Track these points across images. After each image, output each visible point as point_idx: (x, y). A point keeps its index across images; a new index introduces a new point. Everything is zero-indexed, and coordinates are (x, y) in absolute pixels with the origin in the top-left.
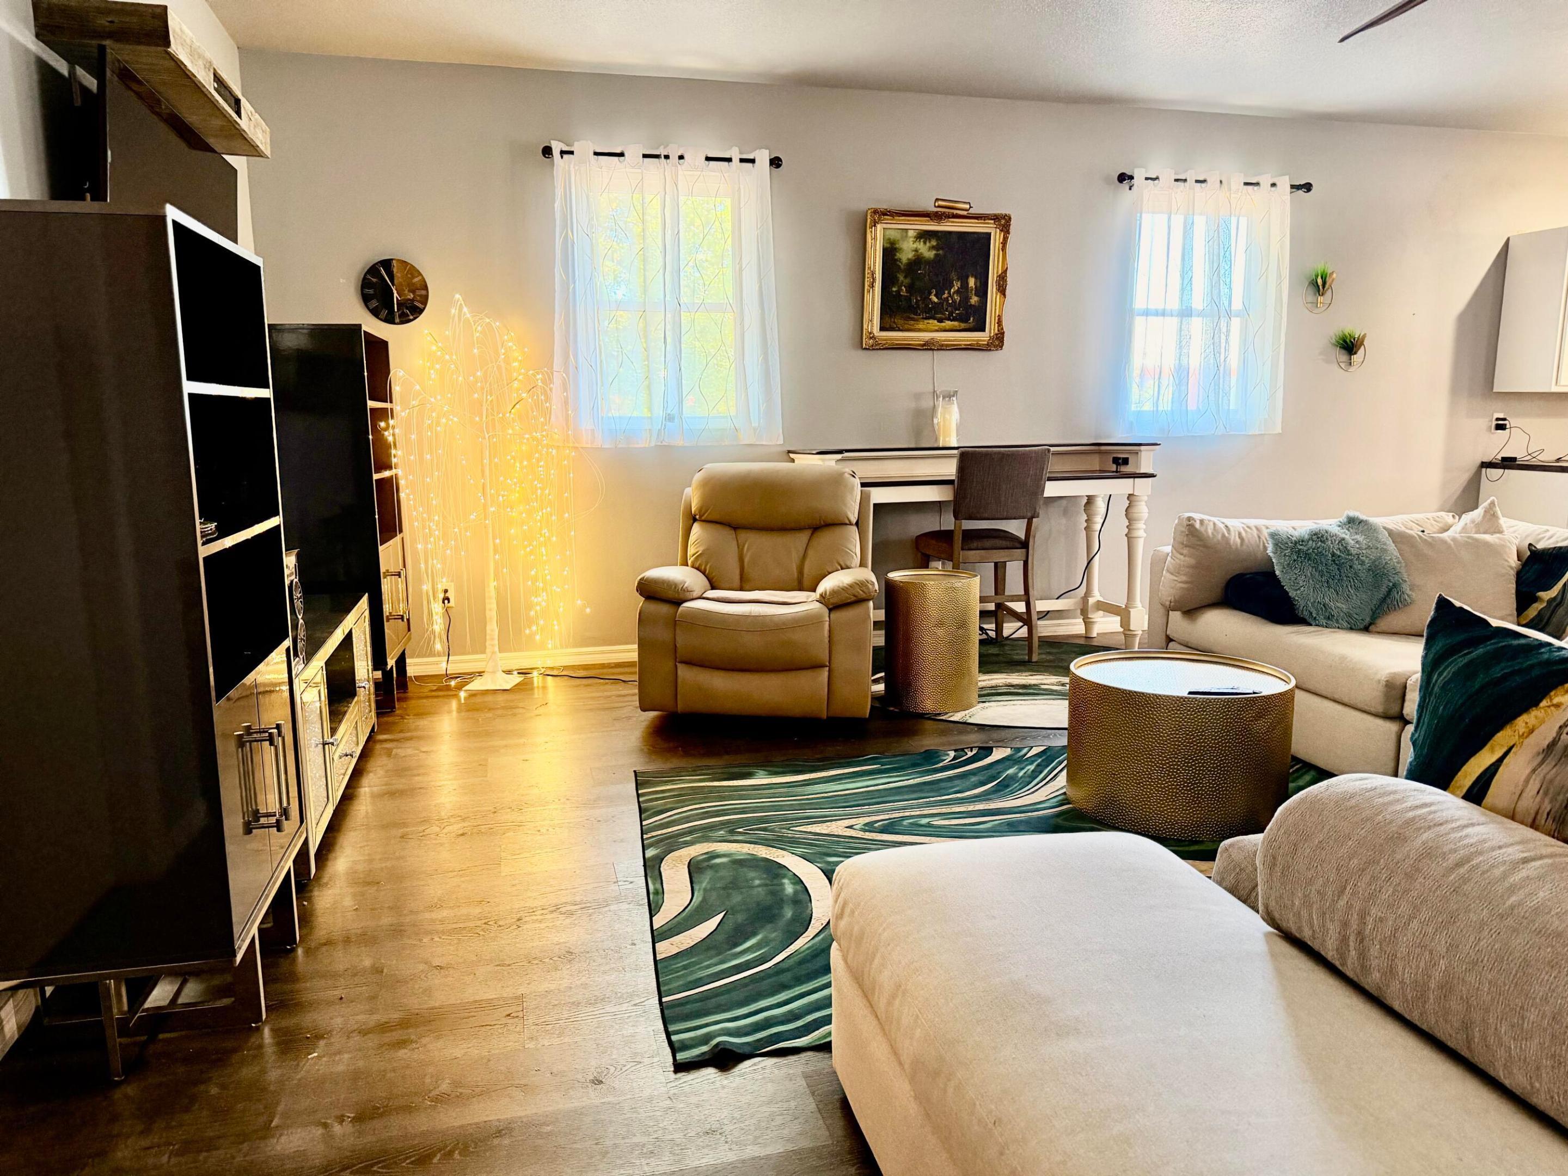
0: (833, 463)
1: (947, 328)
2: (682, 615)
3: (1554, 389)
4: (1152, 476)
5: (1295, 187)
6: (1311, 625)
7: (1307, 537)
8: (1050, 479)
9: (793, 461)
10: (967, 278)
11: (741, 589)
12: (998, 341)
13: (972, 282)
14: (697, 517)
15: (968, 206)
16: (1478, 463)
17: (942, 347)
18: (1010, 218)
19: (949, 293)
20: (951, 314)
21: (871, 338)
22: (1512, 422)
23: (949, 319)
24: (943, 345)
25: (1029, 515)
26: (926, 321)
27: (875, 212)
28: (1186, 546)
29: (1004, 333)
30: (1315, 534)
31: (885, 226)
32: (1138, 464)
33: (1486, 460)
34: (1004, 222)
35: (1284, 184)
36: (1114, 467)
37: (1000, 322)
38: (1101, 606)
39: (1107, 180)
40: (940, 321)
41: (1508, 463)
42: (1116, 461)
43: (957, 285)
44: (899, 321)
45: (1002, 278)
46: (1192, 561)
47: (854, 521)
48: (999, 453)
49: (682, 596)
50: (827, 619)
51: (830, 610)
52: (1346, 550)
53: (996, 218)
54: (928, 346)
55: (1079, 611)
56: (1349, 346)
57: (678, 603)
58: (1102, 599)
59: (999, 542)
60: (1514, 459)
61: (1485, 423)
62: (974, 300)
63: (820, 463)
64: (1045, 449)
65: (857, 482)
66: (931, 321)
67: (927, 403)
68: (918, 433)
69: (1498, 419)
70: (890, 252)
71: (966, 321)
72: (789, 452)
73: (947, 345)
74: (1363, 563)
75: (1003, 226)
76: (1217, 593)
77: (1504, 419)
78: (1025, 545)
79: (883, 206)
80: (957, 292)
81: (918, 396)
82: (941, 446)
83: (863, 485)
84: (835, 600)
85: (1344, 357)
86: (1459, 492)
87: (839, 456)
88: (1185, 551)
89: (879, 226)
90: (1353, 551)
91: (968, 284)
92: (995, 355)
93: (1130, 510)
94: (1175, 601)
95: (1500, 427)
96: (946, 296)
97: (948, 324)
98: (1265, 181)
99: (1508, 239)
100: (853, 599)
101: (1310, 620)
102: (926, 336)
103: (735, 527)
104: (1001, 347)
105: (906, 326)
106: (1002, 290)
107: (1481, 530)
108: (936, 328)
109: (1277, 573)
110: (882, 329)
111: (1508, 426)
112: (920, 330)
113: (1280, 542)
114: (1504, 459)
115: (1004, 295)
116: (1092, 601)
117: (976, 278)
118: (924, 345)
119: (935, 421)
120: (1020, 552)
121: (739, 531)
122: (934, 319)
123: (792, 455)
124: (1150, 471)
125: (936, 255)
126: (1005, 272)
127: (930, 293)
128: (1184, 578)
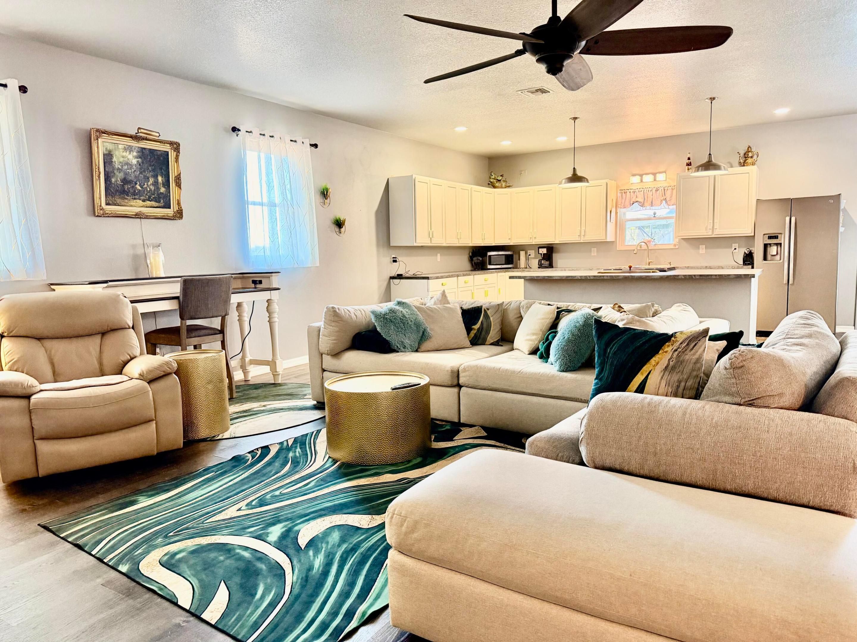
0: (101, 290)
1: (148, 205)
2: (36, 404)
3: (415, 244)
4: (279, 289)
5: (312, 145)
6: (398, 352)
7: (388, 312)
8: (232, 293)
9: (54, 290)
10: (157, 176)
11: (56, 381)
12: (179, 214)
13: (160, 179)
14: (5, 334)
15: (158, 135)
16: (389, 277)
17: (147, 217)
18: (179, 144)
19: (147, 185)
20: (150, 197)
21: (101, 210)
22: (399, 259)
23: (149, 200)
24: (147, 216)
25: (224, 314)
26: (135, 201)
27: (98, 131)
28: (333, 321)
29: (182, 210)
30: (391, 310)
31: (104, 140)
32: (270, 283)
33: (393, 275)
34: (176, 146)
35: (307, 142)
36: (253, 286)
37: (179, 204)
38: (255, 362)
39: (225, 130)
40: (144, 201)
41: (400, 277)
42: (254, 282)
43: (151, 180)
44: (119, 201)
45: (178, 179)
46: (336, 329)
47: (131, 325)
48: (206, 279)
49: (29, 391)
50: (150, 389)
51: (148, 383)
52: (404, 316)
53: (171, 143)
54: (138, 216)
55: (239, 367)
56: (339, 224)
57: (28, 397)
58: (252, 358)
59: (207, 332)
60: (401, 275)
61: (389, 259)
62: (163, 190)
63: (91, 290)
64: (230, 276)
65: (127, 301)
66: (138, 201)
67: (140, 251)
68: (136, 270)
69: (393, 258)
70: (108, 157)
71: (159, 202)
72: (52, 284)
73: (150, 216)
74: (411, 321)
75: (176, 149)
76: (348, 344)
77: (396, 258)
78: (222, 331)
79: (101, 127)
80: (153, 184)
81: (134, 246)
82: (154, 276)
83: (132, 302)
84: (150, 377)
85: (337, 230)
86: (384, 291)
87: (105, 285)
88: (333, 324)
89: (99, 140)
90: (407, 316)
91: (158, 180)
92: (178, 222)
93: (269, 308)
94: (330, 350)
95: (395, 261)
96: (145, 186)
97: (148, 203)
98: (299, 140)
99: (388, 179)
100: (163, 373)
101: (399, 351)
102: (137, 210)
103: (39, 339)
104: (182, 218)
105: (123, 203)
106: (179, 185)
107: (443, 303)
108: (142, 205)
109: (378, 329)
110: (107, 204)
111: (398, 261)
112: (131, 206)
113: (378, 316)
114: (398, 275)
115: (180, 188)
116: (247, 360)
117: (162, 177)
118: (136, 215)
119: (148, 262)
120: (220, 336)
121: (43, 341)
122: (140, 200)
123: (53, 287)
124: (277, 287)
125: (138, 161)
126: (180, 175)
127: (136, 184)
128: (334, 338)
